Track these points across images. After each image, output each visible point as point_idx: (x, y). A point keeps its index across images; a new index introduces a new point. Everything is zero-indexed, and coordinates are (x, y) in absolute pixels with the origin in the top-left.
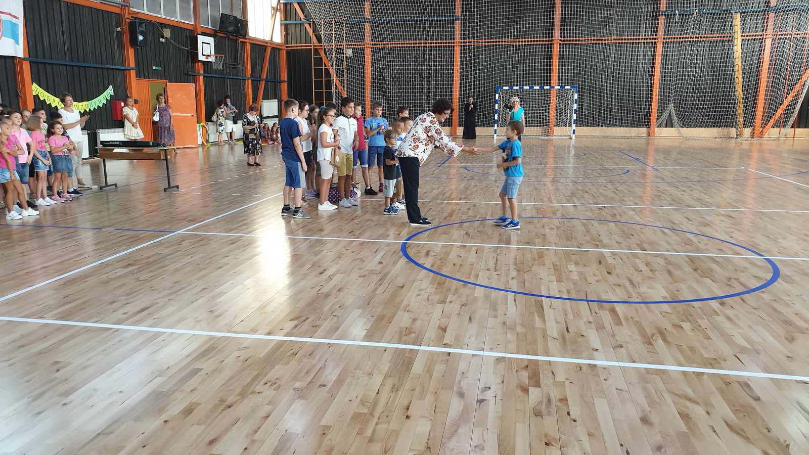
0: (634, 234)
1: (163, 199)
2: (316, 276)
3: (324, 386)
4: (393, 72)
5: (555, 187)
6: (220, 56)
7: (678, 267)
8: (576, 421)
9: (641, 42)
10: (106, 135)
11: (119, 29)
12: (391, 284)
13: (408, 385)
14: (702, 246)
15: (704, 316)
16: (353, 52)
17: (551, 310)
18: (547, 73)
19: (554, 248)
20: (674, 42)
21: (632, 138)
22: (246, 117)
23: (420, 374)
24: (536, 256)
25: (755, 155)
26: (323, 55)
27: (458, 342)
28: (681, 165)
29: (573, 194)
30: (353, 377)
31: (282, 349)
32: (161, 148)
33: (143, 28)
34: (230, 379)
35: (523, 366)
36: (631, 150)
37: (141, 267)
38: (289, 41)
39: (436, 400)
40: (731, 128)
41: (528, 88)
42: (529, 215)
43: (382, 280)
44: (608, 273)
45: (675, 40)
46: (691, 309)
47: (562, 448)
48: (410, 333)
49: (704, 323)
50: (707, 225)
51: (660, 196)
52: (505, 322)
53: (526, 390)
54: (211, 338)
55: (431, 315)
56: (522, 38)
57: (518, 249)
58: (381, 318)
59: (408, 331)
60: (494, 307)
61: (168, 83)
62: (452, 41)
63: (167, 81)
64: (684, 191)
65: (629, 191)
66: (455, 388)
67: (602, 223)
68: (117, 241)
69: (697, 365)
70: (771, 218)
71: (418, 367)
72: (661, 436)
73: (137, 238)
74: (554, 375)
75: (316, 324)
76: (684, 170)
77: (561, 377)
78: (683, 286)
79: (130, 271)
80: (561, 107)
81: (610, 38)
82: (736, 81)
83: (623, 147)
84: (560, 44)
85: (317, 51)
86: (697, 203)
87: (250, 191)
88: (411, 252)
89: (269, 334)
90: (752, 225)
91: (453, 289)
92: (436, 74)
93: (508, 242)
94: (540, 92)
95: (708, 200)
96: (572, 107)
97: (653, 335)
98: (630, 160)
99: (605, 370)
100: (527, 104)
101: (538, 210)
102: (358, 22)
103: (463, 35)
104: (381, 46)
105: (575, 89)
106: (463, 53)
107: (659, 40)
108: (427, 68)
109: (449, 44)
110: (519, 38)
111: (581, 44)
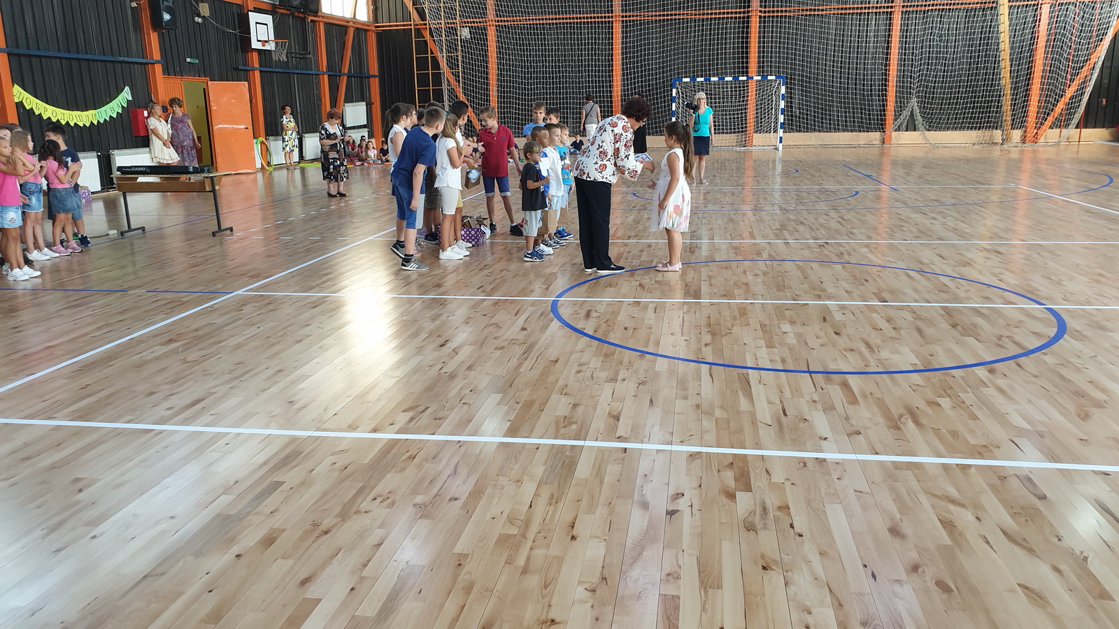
0: (868, 278)
1: (212, 247)
2: (434, 349)
3: (456, 499)
4: (527, 60)
5: (758, 218)
6: (282, 42)
7: (931, 323)
8: (802, 536)
9: (872, 13)
10: (124, 159)
11: (134, 4)
12: (540, 357)
13: (571, 494)
14: (962, 294)
15: (969, 389)
16: (470, 32)
17: (761, 386)
18: (743, 58)
19: (761, 302)
20: (917, 11)
21: (860, 147)
22: (324, 128)
23: (587, 480)
24: (737, 313)
25: (1027, 166)
26: (428, 37)
27: (637, 433)
28: (928, 182)
29: (783, 227)
30: (495, 486)
31: (394, 451)
32: (206, 175)
33: (169, 3)
34: (324, 495)
35: (727, 463)
36: (859, 164)
37: (186, 343)
38: (380, 19)
39: (610, 514)
40: (995, 131)
41: (716, 79)
42: (724, 257)
43: (527, 352)
44: (835, 332)
45: (919, 9)
46: (950, 379)
47: (785, 573)
48: (571, 424)
49: (968, 397)
50: (967, 264)
51: (902, 226)
52: (698, 405)
53: (732, 496)
54: (294, 439)
55: (597, 398)
56: (708, 9)
57: (712, 304)
58: (529, 405)
59: (568, 421)
60: (683, 385)
61: (209, 82)
62: (610, 15)
63: (208, 79)
64: (934, 218)
65: (860, 220)
66: (636, 497)
67: (824, 265)
68: (151, 307)
69: (961, 455)
70: (1052, 253)
71: (583, 469)
72: (918, 552)
73: (179, 303)
74: (770, 475)
75: (440, 415)
76: (934, 190)
77: (778, 477)
78: (938, 349)
79: (173, 350)
80: (763, 106)
81: (828, 7)
82: (1002, 64)
83: (848, 160)
84: (760, 17)
85: (418, 32)
86: (952, 234)
87: (334, 232)
88: (565, 312)
89: (375, 431)
90: (1027, 262)
91: (626, 361)
92: (588, 61)
93: (697, 295)
94: (733, 86)
95: (967, 230)
96: (777, 105)
97: (901, 416)
98: (860, 178)
99: (838, 466)
100: (715, 103)
101: (736, 249)
103: (625, 6)
104: (510, 23)
105: (781, 80)
106: (624, 32)
107: (896, 9)
109: (606, 19)
110: (702, 9)
111: (789, 17)
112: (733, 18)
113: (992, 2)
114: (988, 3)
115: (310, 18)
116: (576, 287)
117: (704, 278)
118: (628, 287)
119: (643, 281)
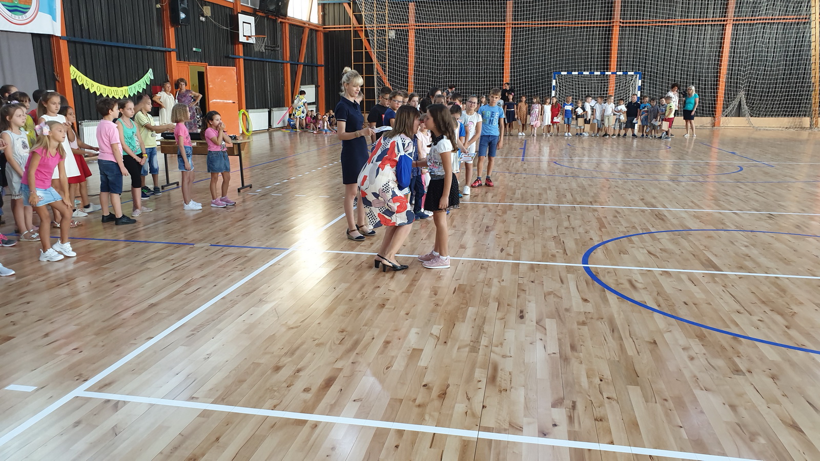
2: (519, 322)
6: (260, 38)
9: (708, 25)
11: (158, 6)
16: (396, 33)
19: (784, 277)
20: (744, 24)
24: (776, 289)
26: (363, 37)
28: (790, 159)
29: (715, 198)
33: (184, 5)
38: (327, 22)
40: (804, 118)
41: (587, 73)
42: (696, 226)
43: (614, 330)
45: (746, 22)
54: (464, 442)
55: (747, 397)
56: (582, 20)
57: (740, 277)
61: (208, 67)
62: (504, 22)
63: (207, 64)
68: (224, 263)
75: (596, 414)
81: (674, 20)
82: (813, 66)
84: (620, 26)
89: (543, 434)
91: (727, 347)
93: (714, 266)
94: (600, 78)
101: (698, 218)
102: (403, 2)
103: (515, 16)
104: (427, 27)
105: (638, 75)
106: (515, 35)
107: (728, 22)
108: (477, 52)
109: (500, 26)
110: (576, 20)
111: (642, 26)
112: (600, 27)
113: (806, 19)
114: (803, 19)
115: (280, 20)
116: (592, 253)
117: (702, 248)
118: (641, 255)
119: (648, 248)
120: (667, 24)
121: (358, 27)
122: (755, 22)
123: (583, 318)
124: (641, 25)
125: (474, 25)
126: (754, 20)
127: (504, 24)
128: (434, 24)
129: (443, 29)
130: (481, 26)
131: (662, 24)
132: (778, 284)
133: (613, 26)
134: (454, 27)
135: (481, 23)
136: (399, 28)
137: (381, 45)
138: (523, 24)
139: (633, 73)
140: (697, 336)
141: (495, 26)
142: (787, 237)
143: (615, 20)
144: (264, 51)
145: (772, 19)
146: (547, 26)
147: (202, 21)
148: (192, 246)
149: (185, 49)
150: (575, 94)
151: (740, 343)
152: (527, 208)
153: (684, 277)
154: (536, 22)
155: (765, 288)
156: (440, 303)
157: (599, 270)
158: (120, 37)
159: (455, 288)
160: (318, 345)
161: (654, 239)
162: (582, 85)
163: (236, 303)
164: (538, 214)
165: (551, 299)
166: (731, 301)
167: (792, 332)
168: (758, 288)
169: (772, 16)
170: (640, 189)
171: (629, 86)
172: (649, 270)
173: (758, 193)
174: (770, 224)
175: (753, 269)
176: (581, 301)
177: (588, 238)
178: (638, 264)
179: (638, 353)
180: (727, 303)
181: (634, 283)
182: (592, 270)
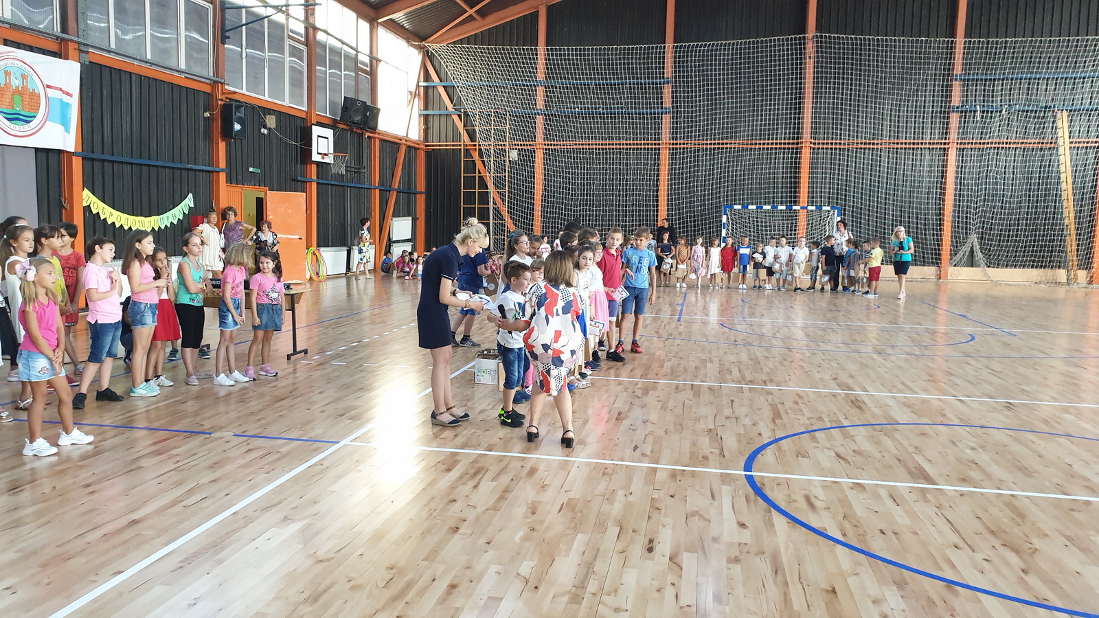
6: (342, 156)
9: (925, 148)
11: (207, 114)
16: (520, 154)
18: (794, 187)
19: (1024, 494)
20: (971, 149)
26: (477, 158)
28: (1038, 326)
29: (933, 378)
33: (241, 114)
38: (430, 139)
40: (1057, 270)
41: (768, 207)
42: (906, 418)
45: (977, 146)
57: (962, 494)
61: (268, 192)
62: (659, 142)
63: (267, 188)
65: (1016, 374)
67: (1042, 437)
68: (246, 460)
76: (1057, 336)
82: (1065, 204)
84: (813, 148)
85: (468, 153)
88: (777, 499)
93: (927, 477)
94: (786, 214)
98: (955, 317)
100: (766, 230)
102: (529, 114)
103: (673, 134)
104: (559, 147)
105: (836, 211)
106: (672, 158)
107: (950, 146)
108: (623, 179)
109: (654, 147)
110: (753, 139)
111: (840, 149)
112: (784, 149)
113: (1051, 143)
114: (1047, 143)
115: (368, 134)
116: (759, 455)
117: (911, 449)
118: (826, 459)
119: (836, 449)
120: (871, 146)
121: (470, 145)
122: (985, 146)
123: (735, 552)
124: (838, 146)
125: (620, 144)
126: (984, 143)
127: (659, 144)
128: (568, 142)
129: (580, 149)
130: (628, 147)
131: (865, 146)
132: (1014, 506)
133: (801, 148)
134: (594, 147)
135: (628, 142)
136: (523, 147)
137: (500, 167)
138: (684, 144)
139: (829, 208)
140: (895, 583)
141: (647, 146)
142: (1030, 436)
143: (804, 140)
144: (344, 173)
145: (1007, 143)
146: (714, 146)
147: (264, 134)
148: (208, 436)
149: (239, 170)
150: (752, 234)
151: (956, 593)
152: (677, 387)
153: (883, 493)
154: (701, 142)
155: (995, 512)
156: (537, 527)
157: (766, 480)
158: (153, 153)
159: (563, 504)
160: (353, 588)
161: (847, 436)
162: (762, 222)
163: (250, 521)
164: (691, 397)
165: (696, 523)
166: (946, 529)
167: (1032, 580)
168: (986, 511)
169: (1007, 139)
170: (834, 364)
171: (825, 225)
172: (836, 482)
173: (994, 373)
174: (1007, 416)
175: (981, 483)
176: (735, 526)
177: (755, 433)
178: (821, 471)
179: (808, 606)
180: (940, 532)
181: (813, 500)
182: (757, 480)
